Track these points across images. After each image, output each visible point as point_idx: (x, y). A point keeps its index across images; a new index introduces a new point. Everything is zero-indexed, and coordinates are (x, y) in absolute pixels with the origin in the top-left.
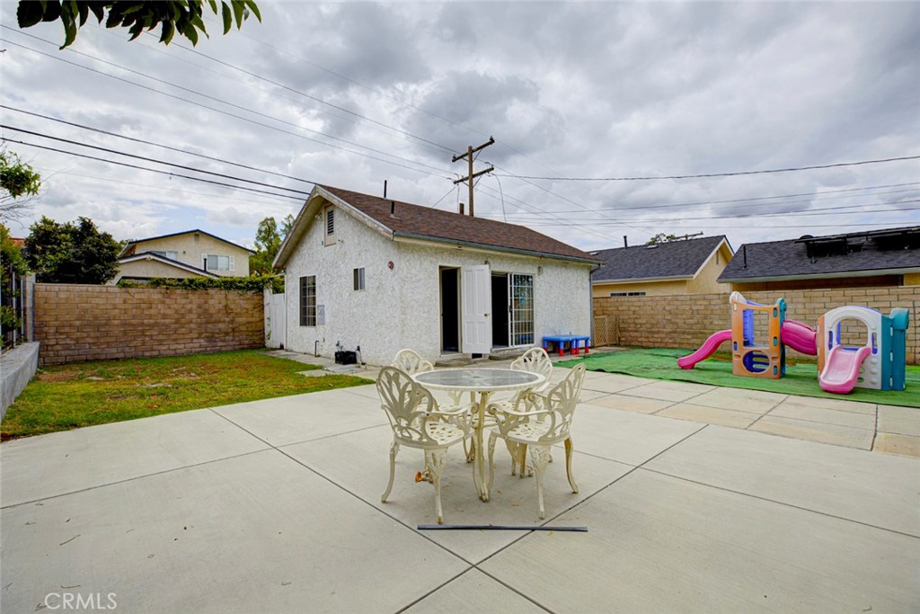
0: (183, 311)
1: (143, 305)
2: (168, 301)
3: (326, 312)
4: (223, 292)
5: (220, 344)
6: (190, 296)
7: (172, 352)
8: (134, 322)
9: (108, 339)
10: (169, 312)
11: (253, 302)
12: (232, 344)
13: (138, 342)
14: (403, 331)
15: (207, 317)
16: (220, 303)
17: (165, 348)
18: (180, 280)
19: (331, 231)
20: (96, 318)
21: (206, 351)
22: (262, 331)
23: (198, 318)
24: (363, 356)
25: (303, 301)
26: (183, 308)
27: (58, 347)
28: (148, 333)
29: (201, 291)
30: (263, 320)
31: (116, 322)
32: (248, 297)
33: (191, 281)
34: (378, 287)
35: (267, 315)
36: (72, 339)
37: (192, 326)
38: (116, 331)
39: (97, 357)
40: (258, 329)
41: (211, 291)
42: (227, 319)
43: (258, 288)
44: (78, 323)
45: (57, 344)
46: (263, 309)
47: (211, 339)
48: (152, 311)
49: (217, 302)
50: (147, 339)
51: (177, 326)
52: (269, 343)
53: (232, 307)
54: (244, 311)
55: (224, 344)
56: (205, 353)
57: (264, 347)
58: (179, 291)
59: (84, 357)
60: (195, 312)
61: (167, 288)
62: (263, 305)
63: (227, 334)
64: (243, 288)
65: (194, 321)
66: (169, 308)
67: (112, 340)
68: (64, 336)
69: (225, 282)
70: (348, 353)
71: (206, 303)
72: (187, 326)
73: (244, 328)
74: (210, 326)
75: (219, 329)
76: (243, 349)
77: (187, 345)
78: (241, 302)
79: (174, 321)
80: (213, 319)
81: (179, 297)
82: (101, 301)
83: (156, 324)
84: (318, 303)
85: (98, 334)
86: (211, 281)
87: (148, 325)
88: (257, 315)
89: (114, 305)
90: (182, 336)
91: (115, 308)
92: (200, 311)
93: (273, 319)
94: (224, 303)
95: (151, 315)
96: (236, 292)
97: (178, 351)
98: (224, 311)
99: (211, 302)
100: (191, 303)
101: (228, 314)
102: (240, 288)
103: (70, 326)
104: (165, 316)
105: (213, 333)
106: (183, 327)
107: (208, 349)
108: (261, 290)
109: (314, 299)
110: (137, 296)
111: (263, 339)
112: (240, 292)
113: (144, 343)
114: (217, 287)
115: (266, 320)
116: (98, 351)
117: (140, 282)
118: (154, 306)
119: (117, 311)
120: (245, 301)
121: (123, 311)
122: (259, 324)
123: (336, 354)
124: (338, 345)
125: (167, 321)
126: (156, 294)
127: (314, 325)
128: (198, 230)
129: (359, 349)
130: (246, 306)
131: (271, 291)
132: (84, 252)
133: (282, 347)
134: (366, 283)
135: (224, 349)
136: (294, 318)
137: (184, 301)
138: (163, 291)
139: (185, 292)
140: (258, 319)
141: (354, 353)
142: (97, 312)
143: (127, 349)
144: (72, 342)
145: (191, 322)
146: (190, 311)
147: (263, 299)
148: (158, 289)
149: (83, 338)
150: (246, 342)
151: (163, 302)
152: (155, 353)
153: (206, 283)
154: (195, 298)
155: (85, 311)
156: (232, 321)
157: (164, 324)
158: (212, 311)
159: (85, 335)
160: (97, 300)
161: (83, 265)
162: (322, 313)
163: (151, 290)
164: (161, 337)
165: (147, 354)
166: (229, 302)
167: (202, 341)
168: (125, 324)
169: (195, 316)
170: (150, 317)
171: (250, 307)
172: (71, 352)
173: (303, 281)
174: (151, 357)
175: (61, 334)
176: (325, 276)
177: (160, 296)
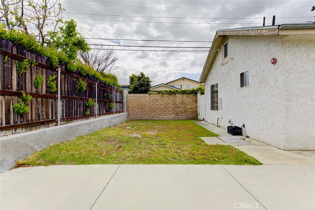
0: (167, 103)
1: (155, 101)
2: (162, 99)
3: (223, 102)
4: (181, 95)
5: (180, 116)
6: (170, 97)
7: (164, 119)
8: (152, 107)
9: (145, 113)
10: (163, 103)
11: (193, 99)
12: (184, 116)
13: (153, 114)
14: (287, 117)
15: (176, 106)
16: (180, 100)
17: (161, 117)
18: (166, 91)
19: (226, 55)
20: (142, 105)
21: (175, 119)
22: (196, 112)
23: (173, 106)
24: (247, 131)
25: (212, 97)
26: (167, 102)
27: (132, 115)
28: (156, 111)
29: (173, 95)
30: (197, 107)
31: (147, 107)
32: (191, 97)
33: (170, 91)
34: (261, 82)
35: (198, 105)
36: (136, 112)
37: (170, 109)
38: (147, 110)
39: (142, 119)
40: (195, 111)
41: (177, 95)
42: (183, 106)
43: (195, 93)
44: (137, 107)
45: (132, 114)
46: (197, 102)
47: (177, 114)
48: (158, 103)
49: (179, 99)
50: (156, 113)
51: (165, 109)
52: (199, 117)
53: (185, 101)
54: (190, 103)
55: (181, 117)
56: (174, 120)
57: (197, 119)
58: (166, 95)
59: (139, 119)
60: (171, 103)
61: (162, 94)
62: (197, 100)
63: (183, 113)
64: (189, 93)
65: (171, 107)
66: (163, 102)
67: (146, 113)
68: (134, 111)
69: (182, 91)
70: (236, 128)
71: (175, 100)
72: (168, 109)
73: (189, 110)
74: (176, 109)
75: (180, 110)
76: (189, 119)
77: (168, 116)
78: (188, 99)
79: (164, 107)
80: (178, 106)
81: (166, 98)
82: (143, 100)
83: (159, 108)
84: (219, 98)
85: (142, 111)
86: (177, 91)
87: (156, 108)
88: (194, 105)
89: (147, 101)
90: (167, 113)
91: (147, 102)
92: (173, 103)
93: (200, 107)
94: (181, 99)
95: (157, 104)
96: (186, 95)
97: (166, 118)
98: (182, 103)
99: (177, 99)
100: (170, 100)
101: (183, 104)
102: (188, 93)
103: (135, 108)
104: (161, 105)
105: (178, 112)
106: (167, 109)
107: (176, 118)
108: (196, 94)
109: (217, 95)
110: (153, 98)
111: (197, 115)
112: (188, 95)
113: (155, 115)
114: (179, 93)
115: (198, 107)
116: (142, 117)
117: (154, 92)
118: (158, 101)
119: (147, 103)
120: (190, 99)
121: (149, 103)
122: (195, 109)
123: (228, 127)
124: (230, 122)
125: (162, 107)
126: (158, 97)
127: (217, 110)
128: (184, 77)
129: (244, 126)
130: (190, 101)
131: (200, 94)
132: (140, 83)
133: (204, 120)
134: (250, 81)
135: (181, 119)
136: (209, 106)
137: (167, 99)
138: (161, 95)
139: (168, 95)
140: (195, 107)
141: (241, 129)
142: (142, 103)
143: (150, 117)
144: (136, 113)
145: (170, 107)
146: (170, 103)
147: (197, 98)
148: (159, 95)
149: (138, 112)
150: (190, 116)
151: (161, 100)
152: (158, 119)
153: (175, 92)
154: (171, 98)
155: (139, 103)
156: (185, 107)
157: (161, 108)
158: (177, 103)
159: (139, 111)
160: (142, 99)
161: (139, 88)
162: (221, 103)
163: (157, 95)
164: (160, 113)
165: (156, 119)
166: (183, 99)
167: (174, 115)
168: (150, 108)
169: (171, 105)
170: (157, 105)
171: (192, 101)
172: (135, 117)
173: (212, 86)
174: (157, 120)
175: (133, 110)
176: (223, 82)
177: (160, 97)
